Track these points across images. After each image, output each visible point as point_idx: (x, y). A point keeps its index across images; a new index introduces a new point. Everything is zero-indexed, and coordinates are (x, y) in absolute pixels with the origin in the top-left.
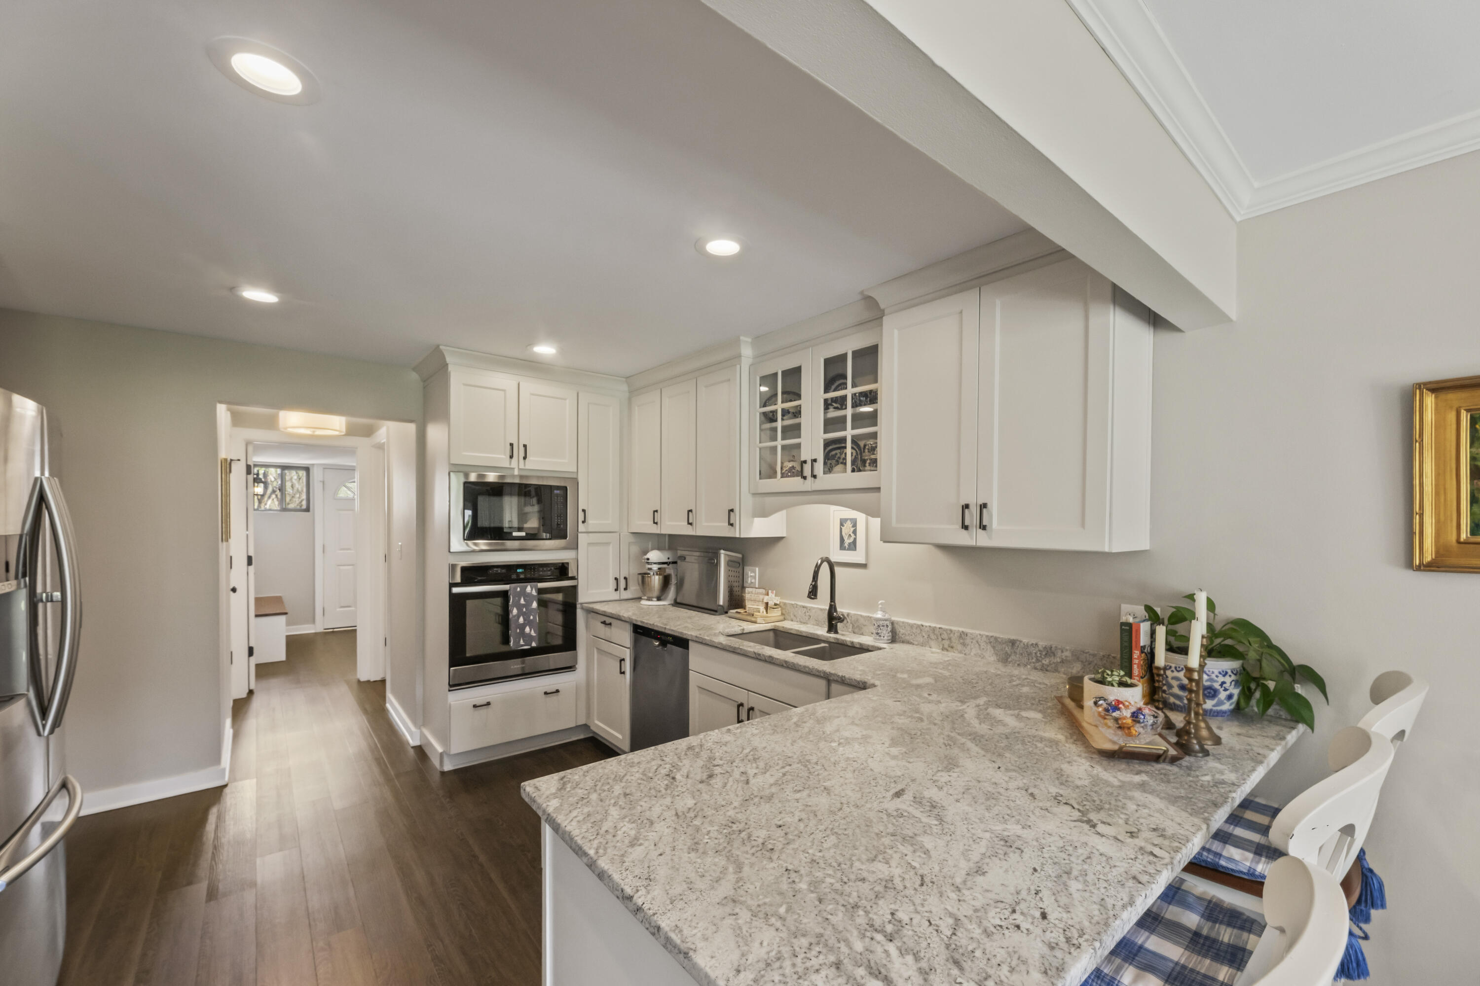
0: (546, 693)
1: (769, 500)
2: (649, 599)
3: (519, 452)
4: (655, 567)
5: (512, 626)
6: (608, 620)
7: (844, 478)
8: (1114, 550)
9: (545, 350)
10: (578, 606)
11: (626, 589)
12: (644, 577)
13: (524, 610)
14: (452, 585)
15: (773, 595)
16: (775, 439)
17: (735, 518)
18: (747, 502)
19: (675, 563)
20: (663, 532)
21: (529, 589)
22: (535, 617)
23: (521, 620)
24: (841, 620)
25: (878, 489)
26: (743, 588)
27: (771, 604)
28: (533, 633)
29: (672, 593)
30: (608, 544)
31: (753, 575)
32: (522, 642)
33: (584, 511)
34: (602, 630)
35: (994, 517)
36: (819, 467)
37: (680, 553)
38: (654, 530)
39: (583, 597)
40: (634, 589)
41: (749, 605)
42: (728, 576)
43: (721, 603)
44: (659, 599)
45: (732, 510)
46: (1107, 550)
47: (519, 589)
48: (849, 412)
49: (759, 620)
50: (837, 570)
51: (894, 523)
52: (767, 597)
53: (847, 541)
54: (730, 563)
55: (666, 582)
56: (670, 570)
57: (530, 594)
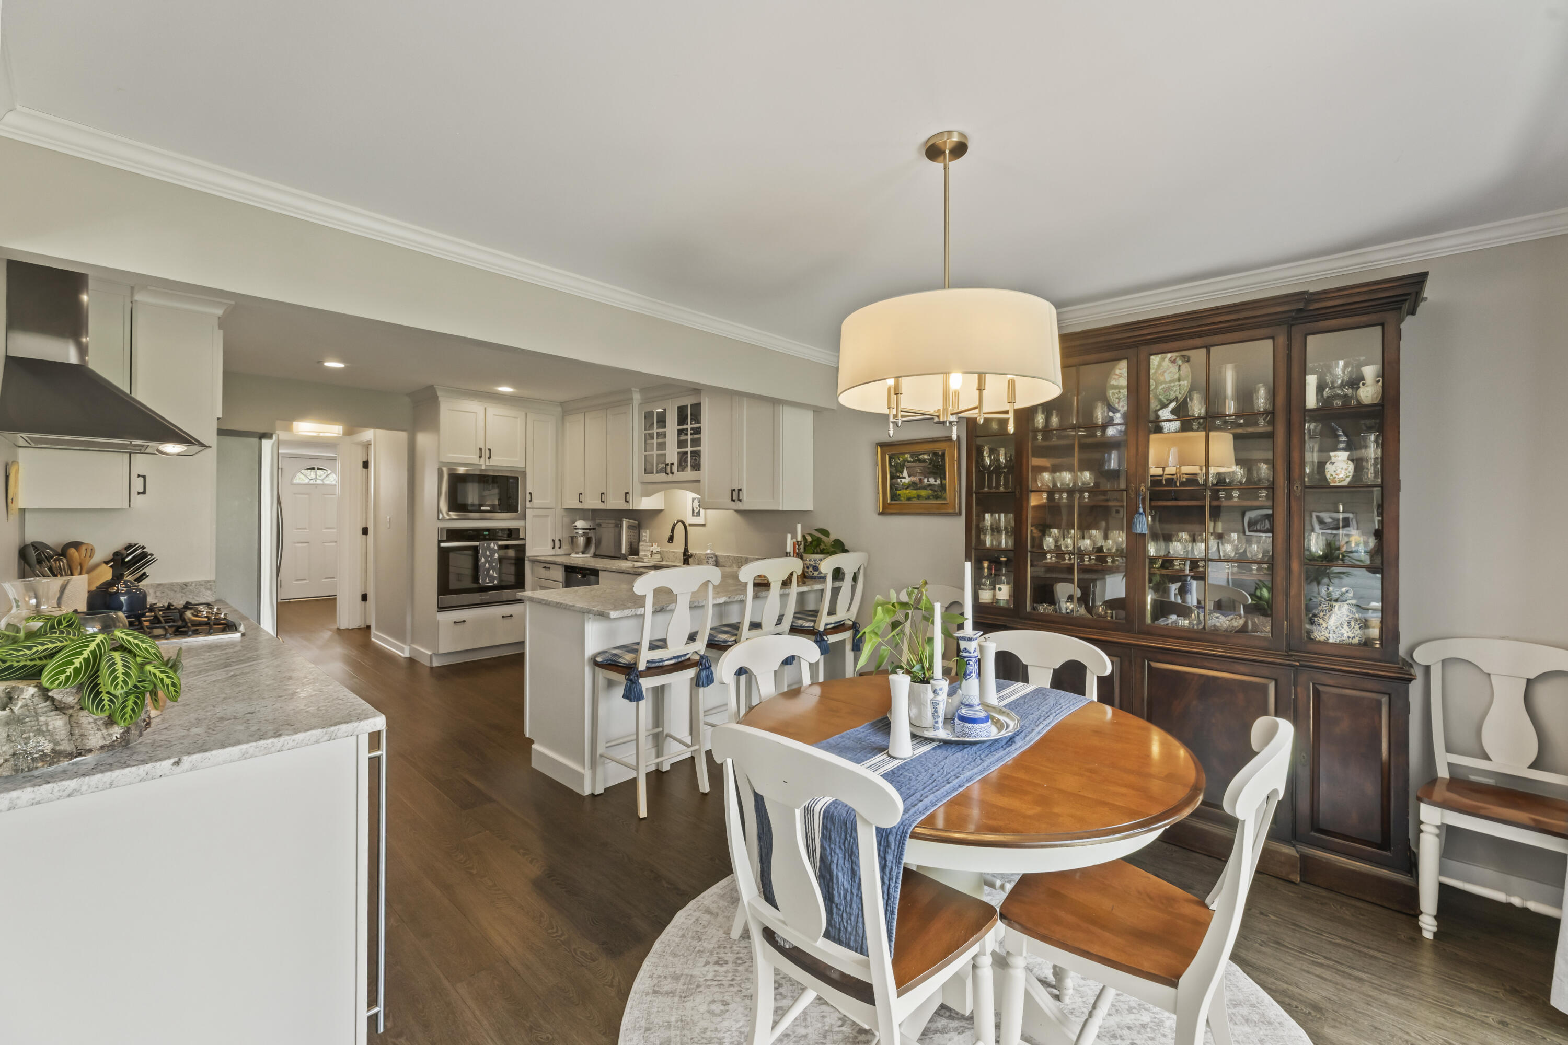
0: (504, 617)
1: (650, 486)
2: (577, 553)
3: (485, 454)
4: (581, 532)
5: (481, 569)
6: (547, 566)
7: (689, 474)
8: (785, 509)
9: (505, 389)
10: (526, 559)
11: (560, 548)
12: (572, 540)
13: (489, 559)
14: (440, 542)
16: (653, 450)
17: (630, 498)
18: (638, 488)
19: (594, 529)
20: (586, 507)
21: (492, 545)
22: (496, 565)
23: (487, 566)
24: (691, 556)
25: (699, 481)
26: (639, 542)
27: (654, 551)
28: (495, 575)
29: (592, 549)
30: (547, 516)
31: (646, 535)
32: (487, 581)
33: (530, 493)
34: (543, 573)
35: (744, 495)
36: (675, 468)
37: (598, 521)
38: (580, 506)
39: (531, 552)
40: (566, 547)
41: (641, 553)
42: (628, 535)
43: (624, 552)
44: (583, 553)
45: (628, 493)
46: (781, 509)
47: (485, 545)
48: (689, 437)
49: (645, 560)
50: (689, 528)
51: (706, 499)
52: (652, 548)
53: (696, 511)
54: (630, 527)
55: (588, 542)
56: (591, 534)
57: (493, 549)
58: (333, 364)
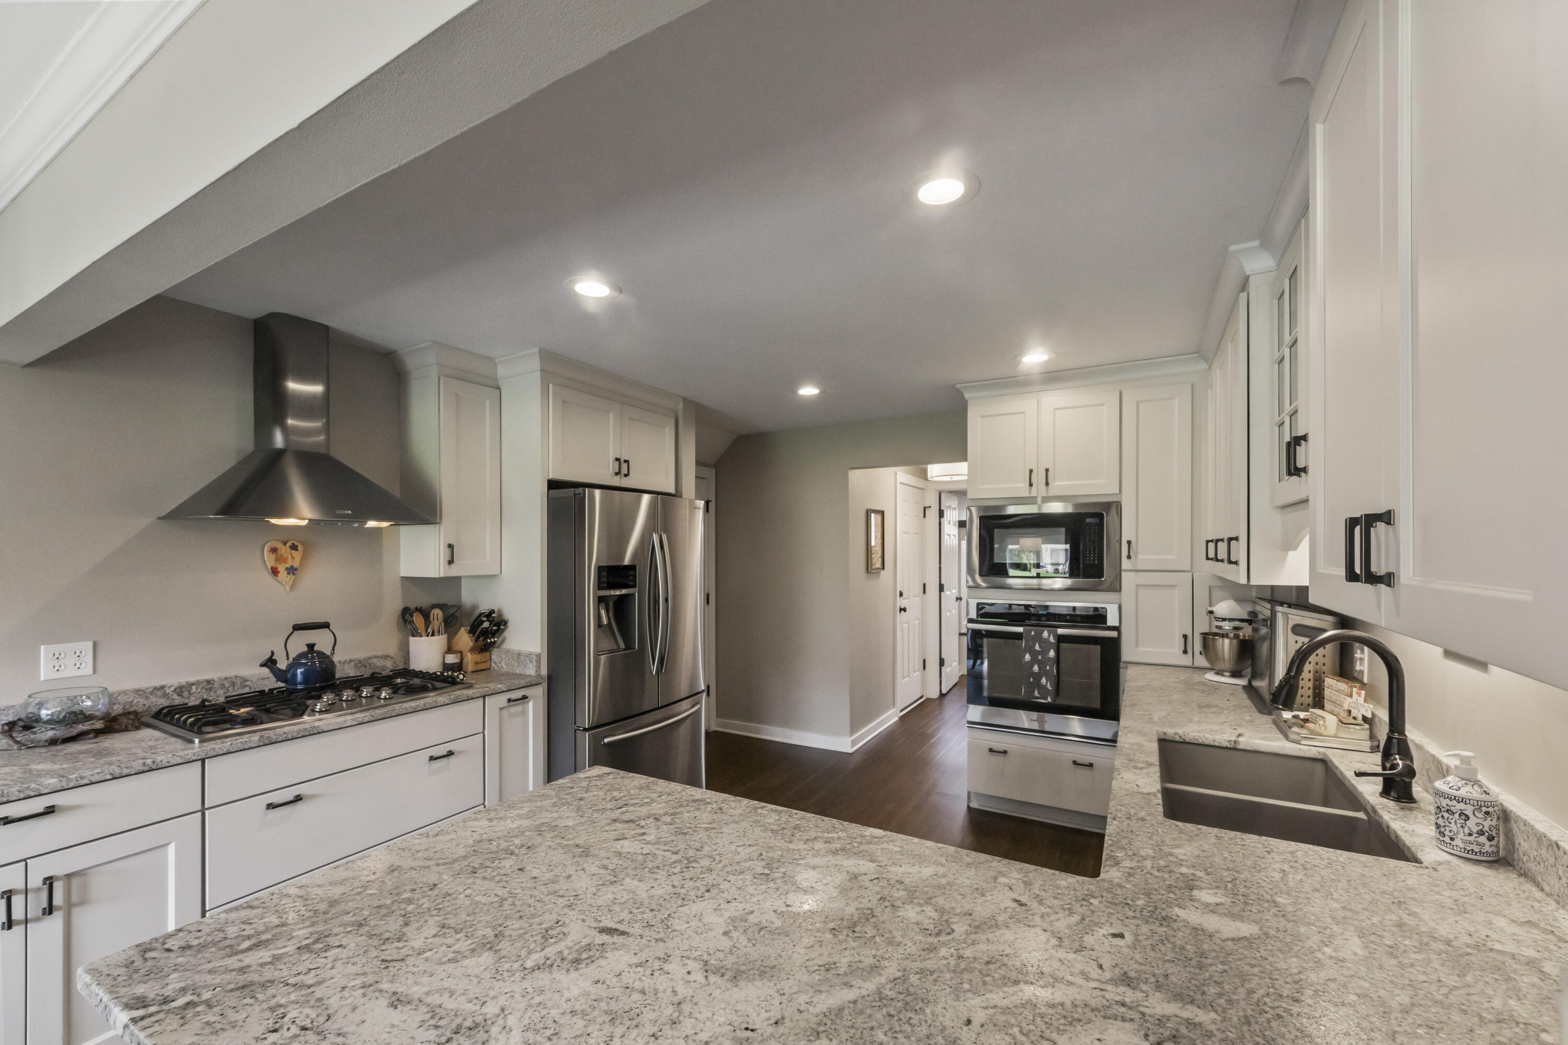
0: (1075, 763)
3: (1038, 478)
4: (1227, 626)
5: (1026, 673)
10: (1121, 665)
13: (1040, 657)
14: (969, 621)
15: (1361, 700)
17: (1240, 552)
18: (1266, 522)
21: (1045, 634)
22: (1052, 668)
23: (1036, 668)
27: (1355, 714)
28: (1049, 687)
30: (1170, 587)
31: (1362, 656)
32: (1036, 693)
33: (1129, 542)
39: (1130, 655)
40: (1197, 654)
45: (1234, 538)
47: (1033, 633)
51: (1320, 564)
52: (1349, 699)
56: (1249, 633)
57: (1046, 641)
58: (808, 391)
